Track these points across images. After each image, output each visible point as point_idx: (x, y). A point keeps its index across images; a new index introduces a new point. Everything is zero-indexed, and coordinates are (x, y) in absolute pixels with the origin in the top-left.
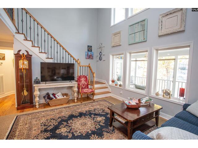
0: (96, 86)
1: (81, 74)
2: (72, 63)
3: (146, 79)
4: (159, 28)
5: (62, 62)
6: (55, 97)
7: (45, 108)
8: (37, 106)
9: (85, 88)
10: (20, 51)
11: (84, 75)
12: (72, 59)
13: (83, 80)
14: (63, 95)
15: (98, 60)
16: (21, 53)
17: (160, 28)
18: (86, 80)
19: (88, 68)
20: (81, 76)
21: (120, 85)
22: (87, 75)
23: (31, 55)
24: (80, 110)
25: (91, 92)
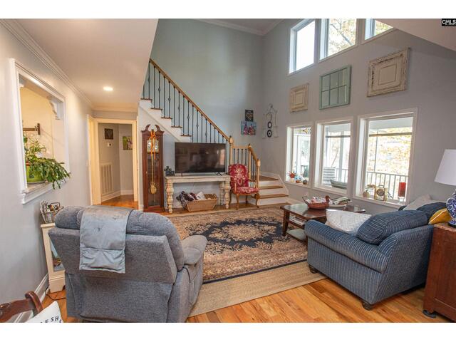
0: (262, 183)
1: (236, 163)
2: (221, 142)
3: (347, 171)
4: (368, 83)
5: (204, 142)
6: (195, 197)
7: (181, 213)
8: (171, 210)
9: (242, 186)
10: (148, 126)
11: (240, 163)
12: (221, 136)
13: (239, 171)
14: (206, 196)
15: (264, 137)
16: (150, 130)
17: (371, 83)
18: (244, 173)
19: (247, 151)
20: (235, 165)
21: (305, 183)
22: (246, 164)
23: (163, 132)
24: (236, 218)
25: (254, 192)
